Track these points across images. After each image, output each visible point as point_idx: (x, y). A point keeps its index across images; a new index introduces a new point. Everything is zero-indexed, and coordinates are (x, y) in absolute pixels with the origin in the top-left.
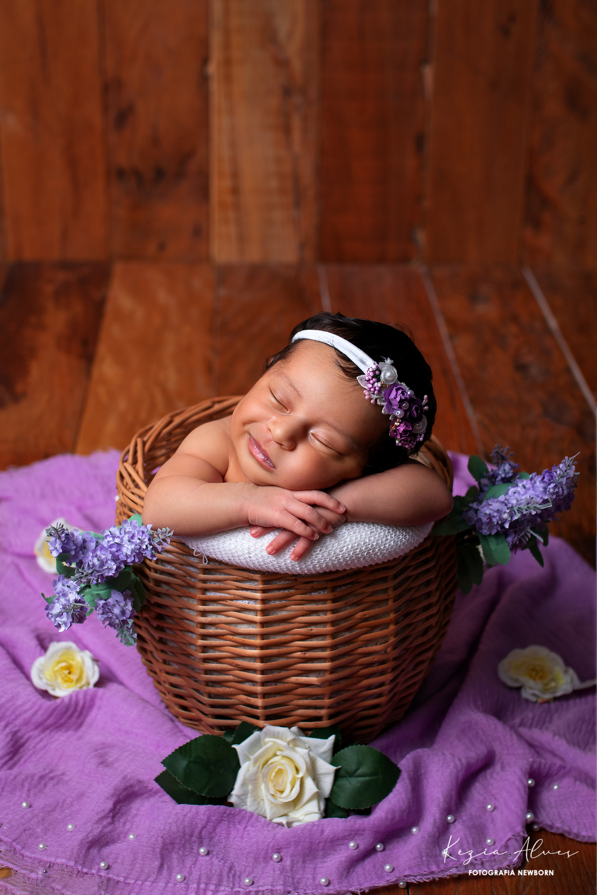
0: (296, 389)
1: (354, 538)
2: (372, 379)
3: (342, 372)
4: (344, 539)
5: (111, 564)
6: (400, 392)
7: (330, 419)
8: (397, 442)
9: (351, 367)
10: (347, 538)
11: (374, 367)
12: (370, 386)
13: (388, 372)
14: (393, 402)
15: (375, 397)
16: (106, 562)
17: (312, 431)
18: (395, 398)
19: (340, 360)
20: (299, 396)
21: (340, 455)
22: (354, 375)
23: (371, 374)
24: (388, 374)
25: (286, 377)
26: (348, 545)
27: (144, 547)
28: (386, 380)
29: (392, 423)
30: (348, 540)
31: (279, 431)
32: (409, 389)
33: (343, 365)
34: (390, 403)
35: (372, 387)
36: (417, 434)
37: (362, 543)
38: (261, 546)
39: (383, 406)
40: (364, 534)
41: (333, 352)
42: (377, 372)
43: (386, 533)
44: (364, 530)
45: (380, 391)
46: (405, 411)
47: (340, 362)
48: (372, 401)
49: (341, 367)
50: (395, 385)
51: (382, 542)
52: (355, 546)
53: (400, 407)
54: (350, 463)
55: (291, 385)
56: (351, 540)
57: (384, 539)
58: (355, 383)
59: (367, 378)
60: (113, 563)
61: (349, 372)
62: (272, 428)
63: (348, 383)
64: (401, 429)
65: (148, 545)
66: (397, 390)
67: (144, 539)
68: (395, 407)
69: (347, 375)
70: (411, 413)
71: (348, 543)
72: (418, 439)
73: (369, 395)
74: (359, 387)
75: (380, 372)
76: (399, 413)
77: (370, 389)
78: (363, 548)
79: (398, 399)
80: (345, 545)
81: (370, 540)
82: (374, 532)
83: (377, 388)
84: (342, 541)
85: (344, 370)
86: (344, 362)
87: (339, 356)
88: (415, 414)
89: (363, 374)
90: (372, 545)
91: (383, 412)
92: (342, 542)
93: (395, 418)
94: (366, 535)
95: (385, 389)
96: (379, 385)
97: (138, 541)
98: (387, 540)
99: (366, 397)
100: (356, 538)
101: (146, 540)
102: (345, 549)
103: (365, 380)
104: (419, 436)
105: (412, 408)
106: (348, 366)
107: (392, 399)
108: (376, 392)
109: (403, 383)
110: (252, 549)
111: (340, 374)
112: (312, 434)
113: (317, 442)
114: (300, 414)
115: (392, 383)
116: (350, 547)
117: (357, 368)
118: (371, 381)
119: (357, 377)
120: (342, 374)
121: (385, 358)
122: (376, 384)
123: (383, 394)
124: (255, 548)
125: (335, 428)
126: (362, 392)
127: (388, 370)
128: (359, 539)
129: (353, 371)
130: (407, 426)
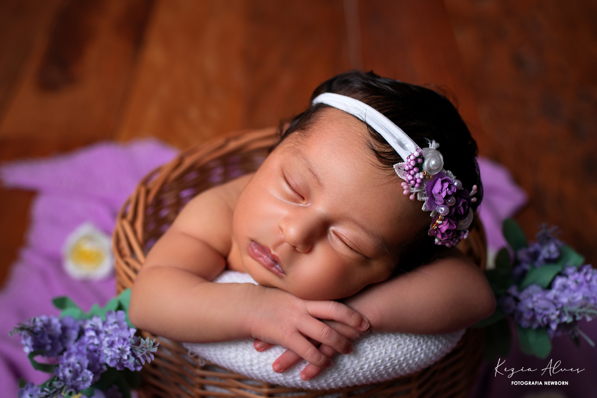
0: (315, 176)
1: (377, 354)
2: (412, 169)
3: (376, 157)
4: (366, 355)
5: (87, 373)
6: (446, 185)
7: (357, 216)
8: (436, 240)
9: (386, 151)
10: (369, 354)
11: (416, 154)
12: (410, 178)
13: (433, 161)
14: (436, 197)
15: (415, 190)
16: (81, 372)
17: (332, 228)
18: (439, 193)
19: (373, 142)
20: (320, 184)
21: (365, 260)
22: (390, 161)
23: (412, 163)
24: (433, 162)
25: (304, 159)
26: (370, 362)
27: (125, 357)
28: (430, 170)
29: (432, 220)
30: (371, 356)
31: (293, 232)
32: (456, 179)
33: (376, 148)
34: (432, 198)
35: (412, 180)
36: (461, 231)
37: (387, 359)
38: (266, 360)
39: (424, 202)
40: (390, 348)
41: (365, 130)
42: (420, 160)
43: (416, 344)
44: (390, 342)
45: (421, 184)
46: (451, 208)
47: (373, 144)
48: (412, 197)
49: (374, 150)
50: (440, 175)
51: (410, 356)
52: (378, 363)
53: (445, 204)
54: (377, 267)
55: (310, 170)
56: (374, 356)
57: (413, 353)
58: (391, 172)
59: (407, 168)
60: (89, 372)
61: (384, 158)
62: (283, 226)
63: (382, 173)
64: (444, 228)
65: (131, 356)
66: (443, 182)
67: (126, 348)
68: (439, 203)
69: (381, 161)
70: (457, 209)
71: (369, 360)
72: (461, 237)
73: (408, 189)
74: (395, 177)
75: (423, 159)
76: (442, 210)
77: (409, 181)
78: (389, 365)
79: (444, 194)
80: (367, 362)
81: (396, 355)
82: (401, 345)
83: (418, 181)
84: (362, 357)
85: (378, 154)
86: (379, 144)
87: (372, 135)
88: (462, 211)
89: (401, 160)
90: (399, 361)
91: (423, 208)
92: (364, 359)
93: (437, 214)
94: (392, 349)
95: (429, 181)
96: (421, 177)
97: (118, 351)
98: (416, 352)
99: (405, 192)
100: (381, 353)
101: (128, 349)
102: (366, 366)
103: (405, 170)
104: (463, 233)
105: (459, 203)
106: (383, 150)
107: (436, 195)
108: (417, 185)
109: (448, 171)
110: (255, 362)
111: (373, 160)
112: (334, 232)
113: (339, 243)
114: (320, 207)
115: (436, 173)
116: (372, 364)
117: (394, 153)
118: (412, 172)
119: (394, 166)
120: (375, 160)
121: (429, 141)
122: (417, 176)
123: (425, 187)
124: (259, 361)
125: (363, 228)
126: (399, 184)
127: (433, 157)
128: (383, 354)
129: (389, 157)
130: (451, 224)
